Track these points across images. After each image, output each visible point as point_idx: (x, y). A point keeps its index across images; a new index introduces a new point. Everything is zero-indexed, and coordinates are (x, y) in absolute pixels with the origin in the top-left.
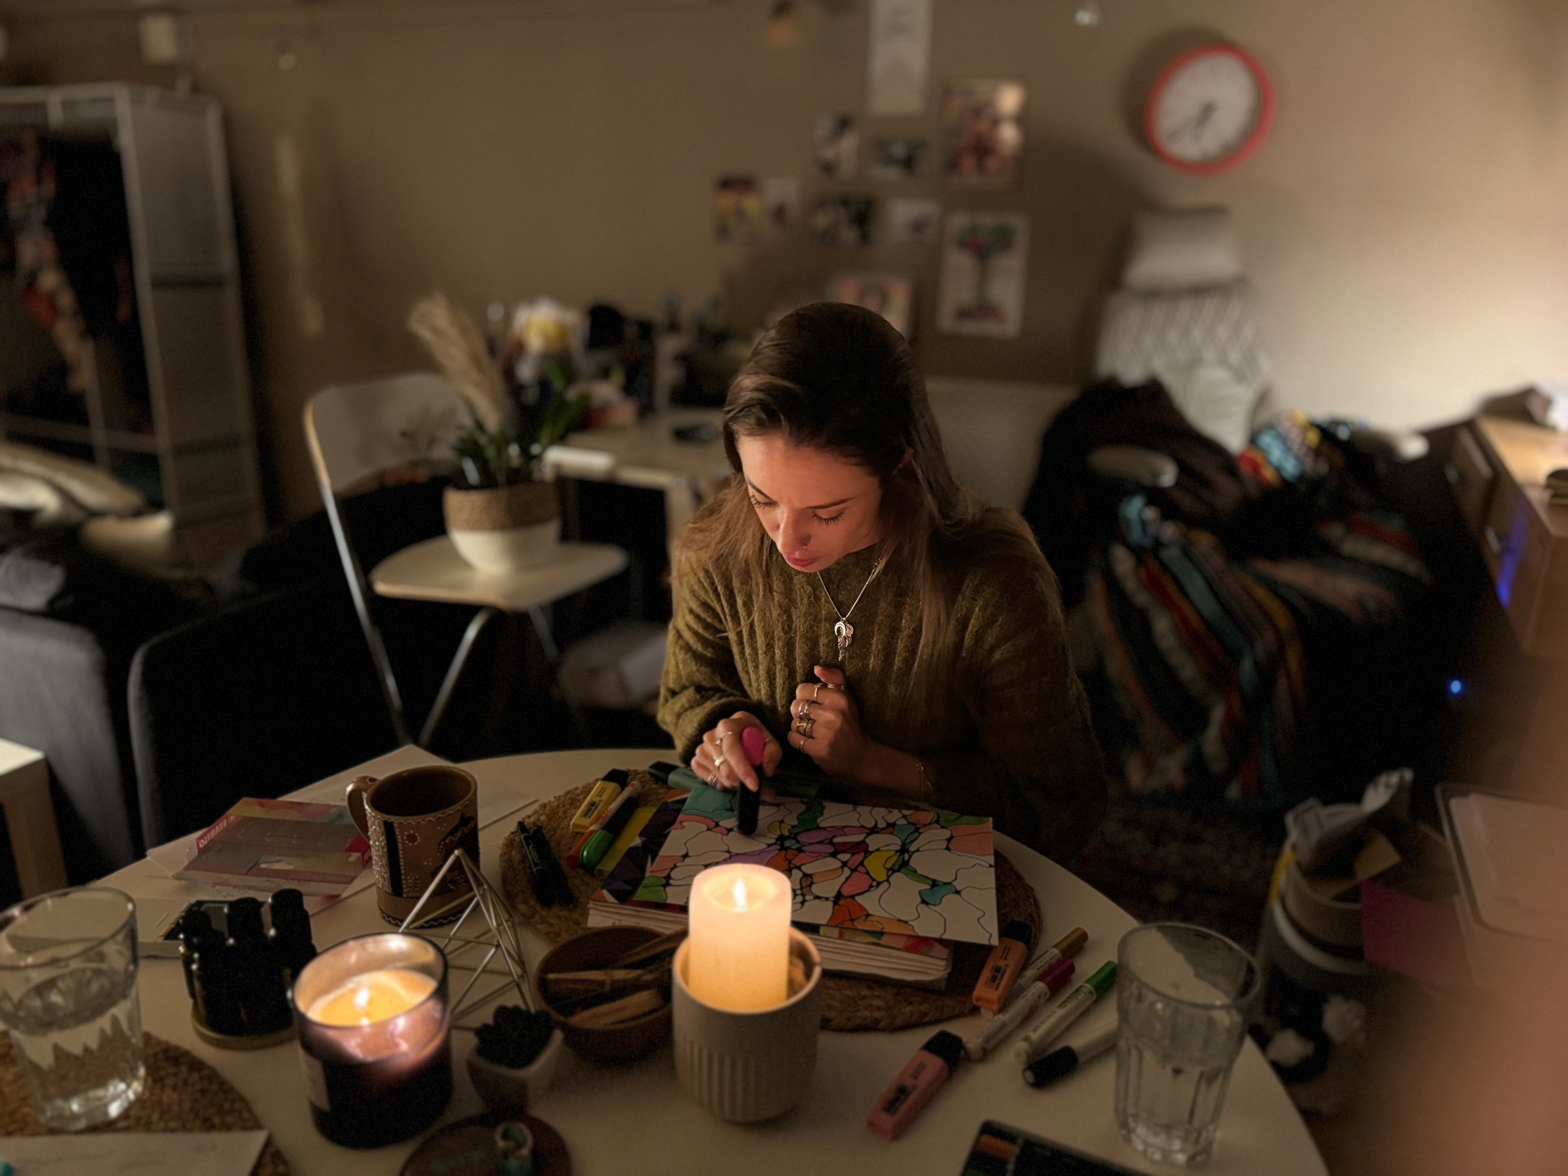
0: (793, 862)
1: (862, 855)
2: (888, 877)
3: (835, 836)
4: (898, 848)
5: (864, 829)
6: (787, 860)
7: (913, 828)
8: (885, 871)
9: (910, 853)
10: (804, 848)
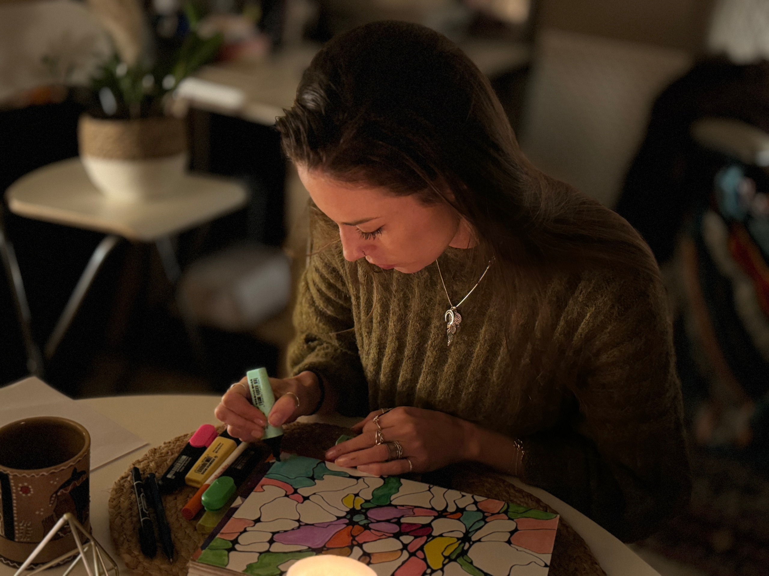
0: (357, 539)
1: (425, 538)
2: (444, 565)
3: (403, 516)
4: (461, 535)
5: (433, 512)
6: (352, 536)
7: (480, 515)
8: (443, 559)
9: (471, 543)
10: (370, 526)
